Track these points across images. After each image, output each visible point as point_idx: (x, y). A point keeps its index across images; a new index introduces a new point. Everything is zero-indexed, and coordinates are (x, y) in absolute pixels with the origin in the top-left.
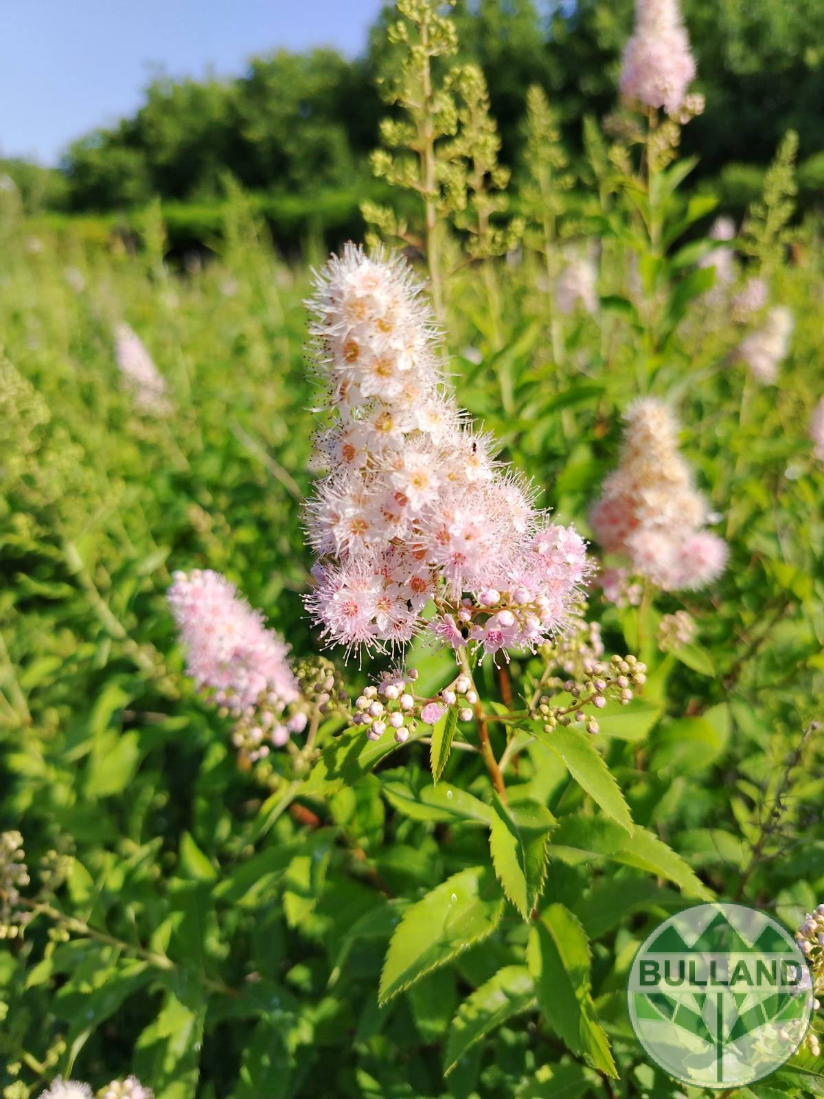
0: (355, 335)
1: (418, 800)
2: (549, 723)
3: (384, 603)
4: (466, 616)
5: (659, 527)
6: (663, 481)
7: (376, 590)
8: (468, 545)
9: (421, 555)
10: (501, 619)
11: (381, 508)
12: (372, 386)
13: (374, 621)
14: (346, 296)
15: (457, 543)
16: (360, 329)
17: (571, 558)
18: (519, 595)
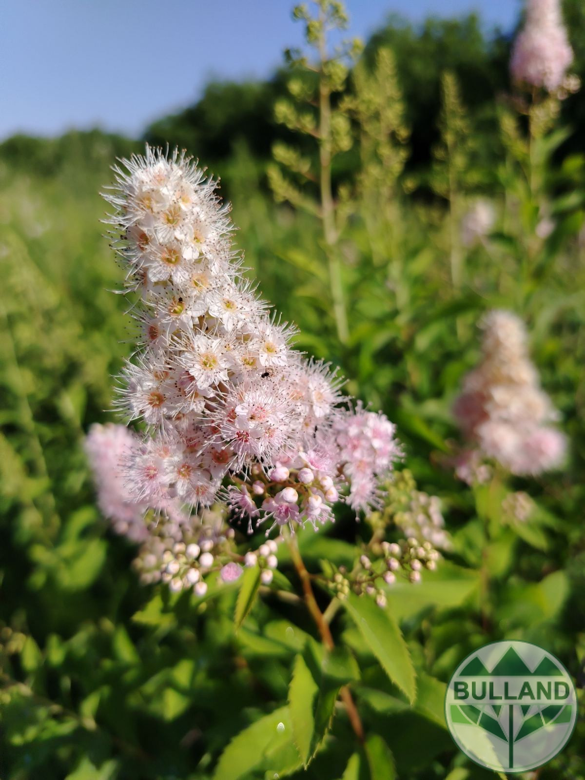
0: (142, 225)
1: (261, 633)
2: (342, 592)
3: (185, 469)
4: (259, 490)
5: (506, 421)
6: (511, 383)
7: (178, 458)
8: (252, 425)
9: (215, 430)
10: (284, 495)
11: (176, 384)
12: (160, 273)
13: (172, 486)
14: (137, 191)
15: (241, 422)
16: (148, 219)
17: (377, 444)
18: (302, 474)
